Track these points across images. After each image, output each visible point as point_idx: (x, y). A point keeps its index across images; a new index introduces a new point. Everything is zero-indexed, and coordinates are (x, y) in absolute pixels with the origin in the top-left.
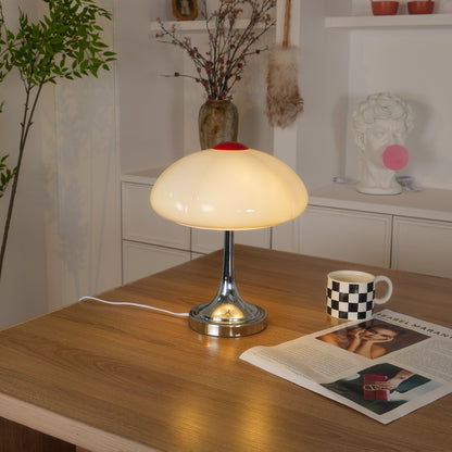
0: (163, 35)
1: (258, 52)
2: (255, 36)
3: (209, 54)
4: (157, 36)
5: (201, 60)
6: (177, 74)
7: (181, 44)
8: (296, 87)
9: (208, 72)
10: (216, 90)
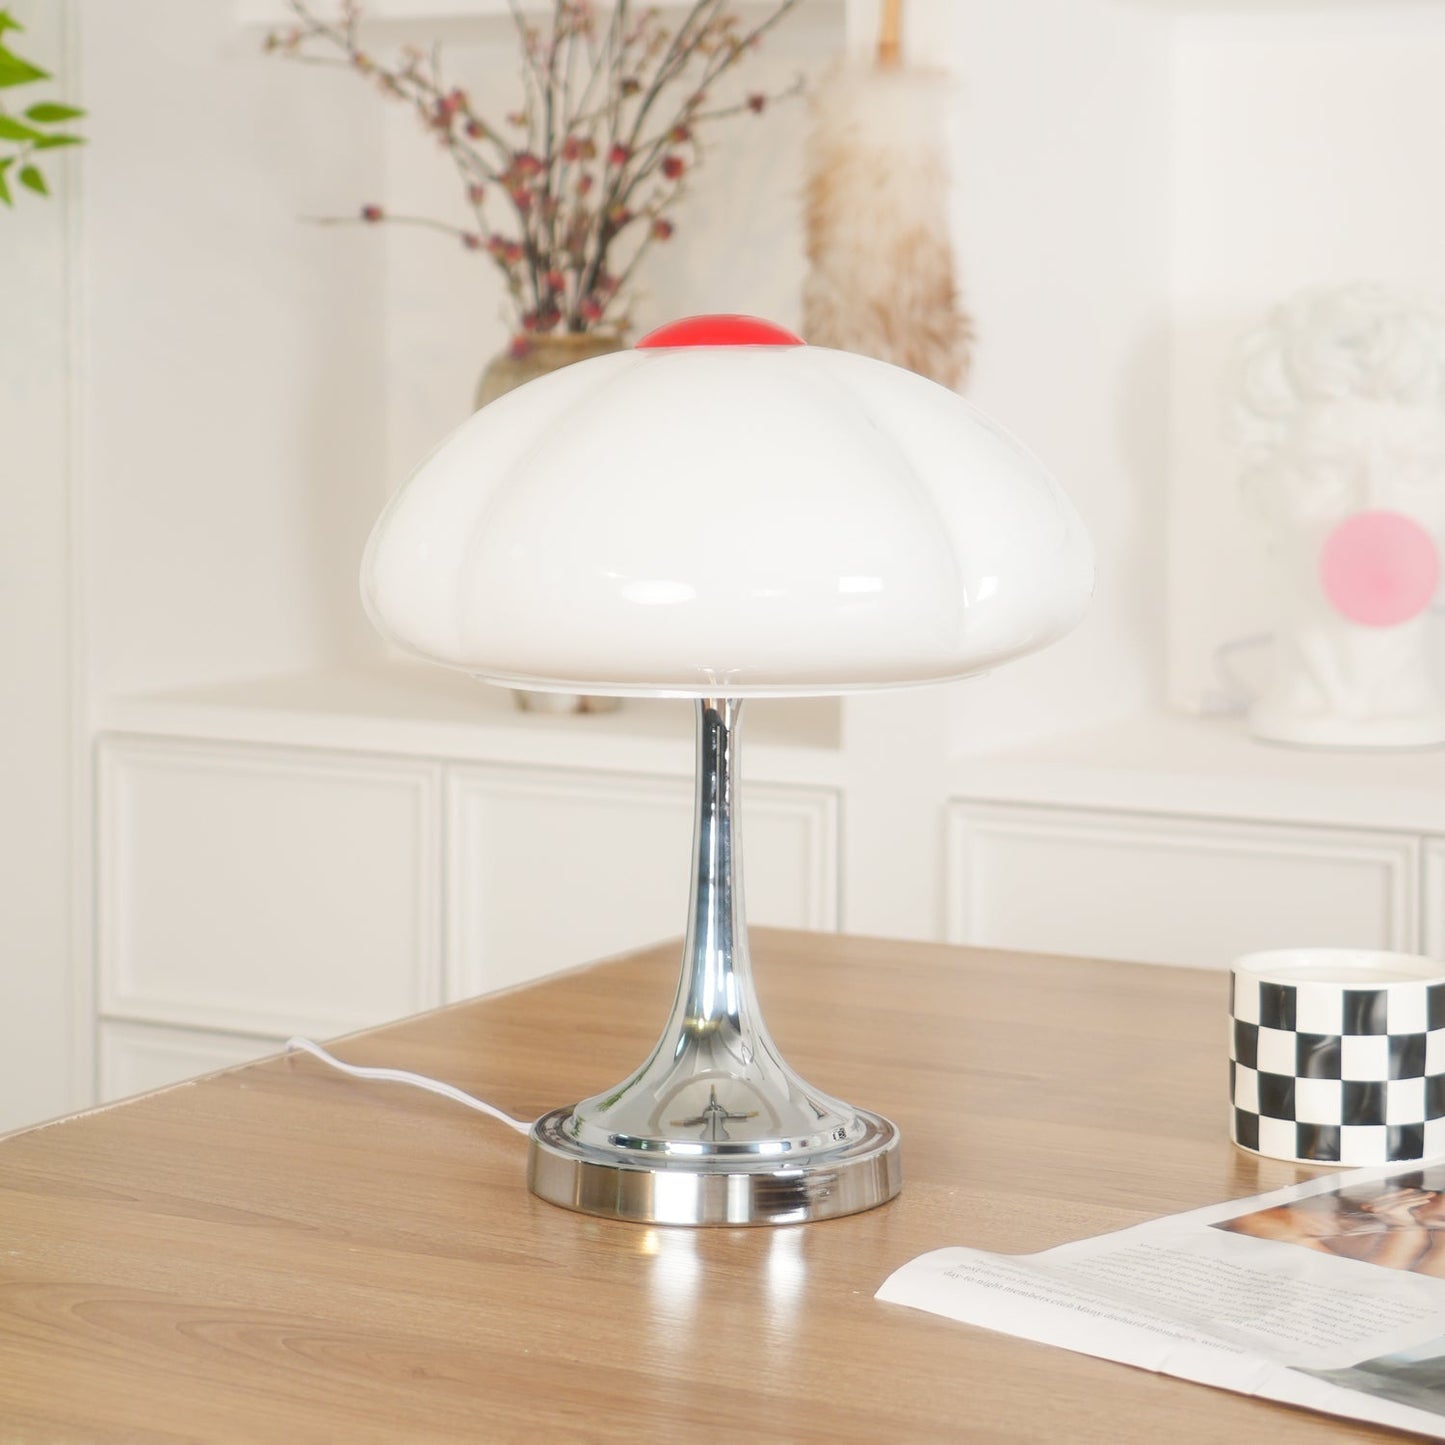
0: (295, 39)
1: (757, 104)
2: (741, 32)
3: (520, 120)
4: (271, 43)
5: (485, 149)
6: (371, 214)
7: (389, 82)
8: (945, 255)
9: (522, 204)
10: (556, 287)
